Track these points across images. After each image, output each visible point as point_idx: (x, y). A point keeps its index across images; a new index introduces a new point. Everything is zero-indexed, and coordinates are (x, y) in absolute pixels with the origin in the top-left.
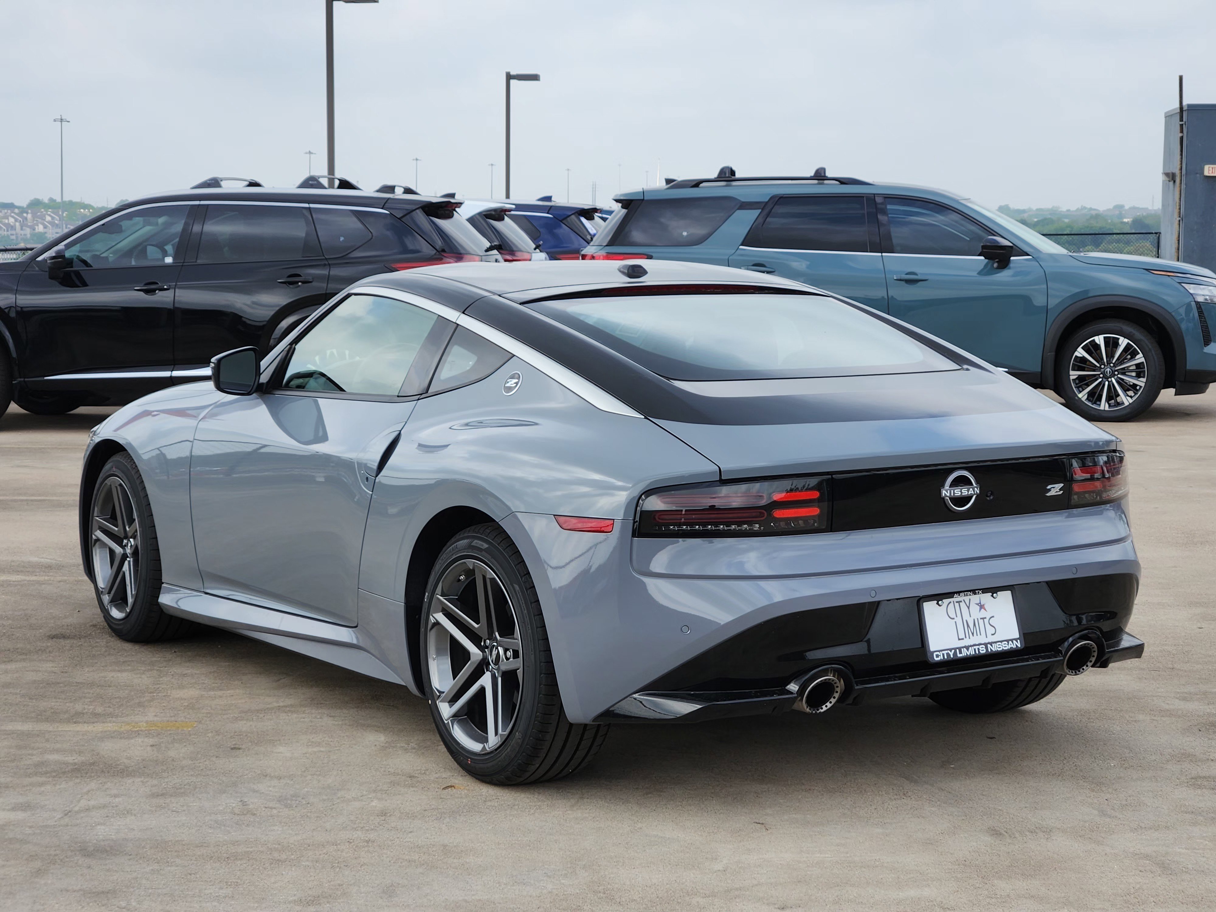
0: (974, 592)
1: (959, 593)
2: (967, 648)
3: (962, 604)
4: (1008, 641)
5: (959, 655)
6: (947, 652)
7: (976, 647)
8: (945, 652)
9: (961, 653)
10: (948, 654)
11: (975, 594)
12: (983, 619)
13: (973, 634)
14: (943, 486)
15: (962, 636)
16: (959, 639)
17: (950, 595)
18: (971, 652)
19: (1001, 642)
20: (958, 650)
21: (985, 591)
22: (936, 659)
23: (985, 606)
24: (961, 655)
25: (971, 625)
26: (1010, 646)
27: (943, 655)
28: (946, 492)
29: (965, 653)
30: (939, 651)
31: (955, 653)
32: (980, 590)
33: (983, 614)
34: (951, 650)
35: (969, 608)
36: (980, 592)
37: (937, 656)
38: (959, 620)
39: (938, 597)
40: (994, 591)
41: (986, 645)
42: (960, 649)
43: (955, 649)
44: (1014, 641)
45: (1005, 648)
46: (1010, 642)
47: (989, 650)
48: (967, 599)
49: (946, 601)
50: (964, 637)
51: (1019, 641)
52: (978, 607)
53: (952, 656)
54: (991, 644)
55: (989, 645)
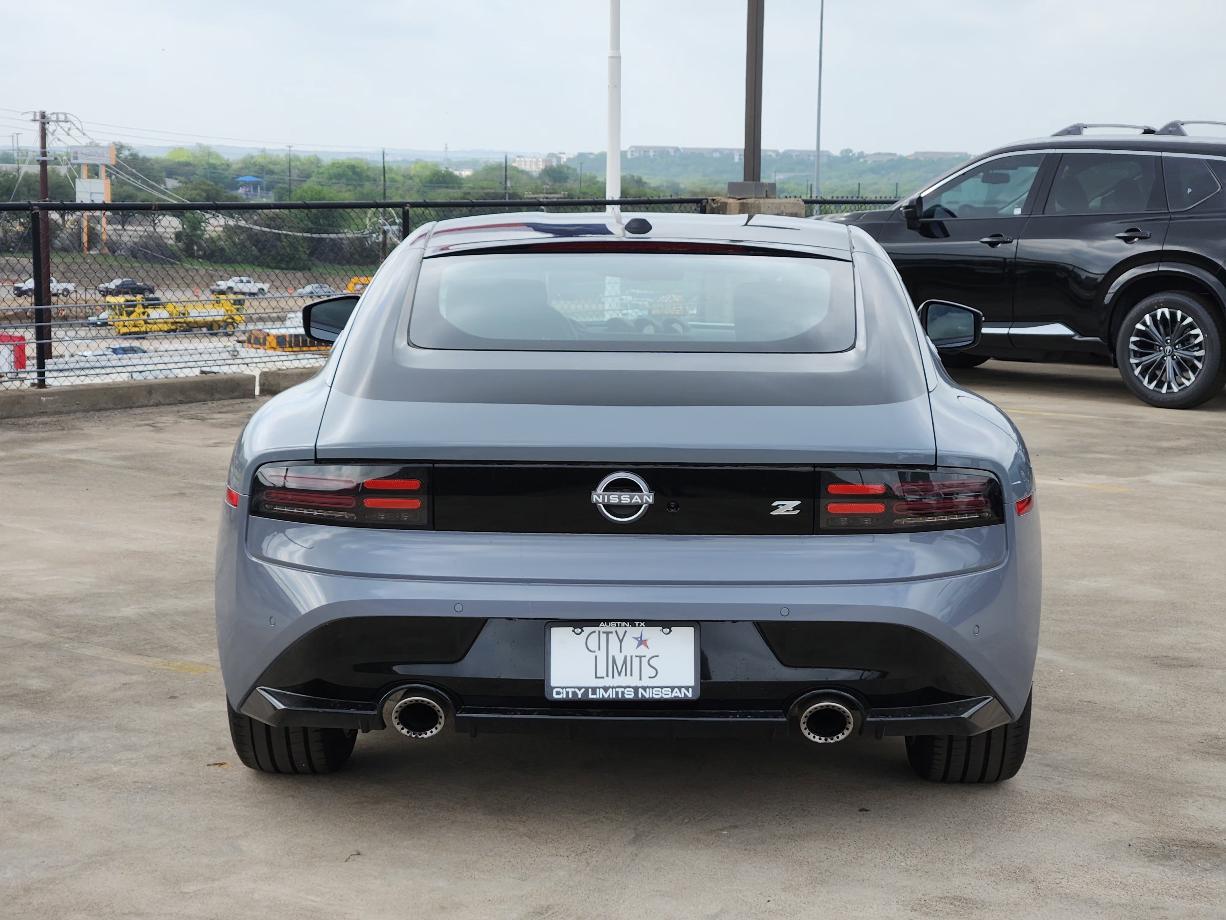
0: (632, 623)
1: (608, 621)
2: (606, 689)
3: (613, 637)
4: (673, 688)
5: (591, 696)
6: (573, 690)
7: (620, 690)
8: (570, 690)
9: (594, 693)
10: (574, 693)
11: (634, 625)
12: (640, 657)
13: (619, 674)
14: (595, 489)
15: (602, 672)
16: (596, 677)
17: (595, 623)
18: (611, 694)
19: (662, 688)
20: (590, 690)
21: (650, 623)
22: (556, 696)
23: (648, 642)
24: (594, 697)
25: (620, 663)
26: (674, 694)
27: (567, 693)
28: (599, 496)
29: (600, 694)
30: (562, 688)
31: (586, 693)
32: (642, 621)
33: (642, 650)
34: (580, 688)
35: (621, 642)
36: (642, 624)
37: (558, 693)
38: (602, 655)
39: (578, 624)
40: (667, 624)
41: (636, 689)
42: (594, 690)
43: (587, 689)
44: (683, 690)
45: (665, 696)
46: (676, 690)
47: (640, 696)
48: (621, 631)
49: (587, 630)
50: (605, 675)
51: (690, 690)
52: (636, 642)
53: (580, 696)
54: (644, 688)
55: (641, 690)
